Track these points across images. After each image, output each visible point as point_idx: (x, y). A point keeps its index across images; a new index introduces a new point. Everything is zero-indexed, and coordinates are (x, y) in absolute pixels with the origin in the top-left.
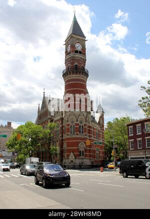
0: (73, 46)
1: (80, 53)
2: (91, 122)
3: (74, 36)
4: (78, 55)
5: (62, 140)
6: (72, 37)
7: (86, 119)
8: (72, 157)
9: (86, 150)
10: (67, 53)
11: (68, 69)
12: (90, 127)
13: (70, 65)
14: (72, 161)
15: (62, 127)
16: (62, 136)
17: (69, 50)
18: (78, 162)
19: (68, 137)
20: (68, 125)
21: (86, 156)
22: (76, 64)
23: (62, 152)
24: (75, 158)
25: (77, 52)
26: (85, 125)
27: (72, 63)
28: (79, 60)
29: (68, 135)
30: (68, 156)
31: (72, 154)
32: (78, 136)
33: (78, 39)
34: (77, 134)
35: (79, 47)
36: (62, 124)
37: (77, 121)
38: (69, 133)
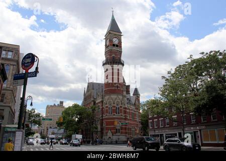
0: (111, 41)
1: (117, 46)
2: (126, 105)
3: (112, 32)
4: (115, 48)
5: (102, 120)
6: (110, 33)
7: (121, 102)
8: (110, 134)
9: (122, 128)
10: (107, 47)
11: (107, 59)
12: (125, 108)
13: (108, 56)
14: (110, 137)
15: (102, 108)
16: (102, 116)
17: (108, 44)
18: (115, 138)
19: (106, 117)
20: (107, 107)
21: (122, 133)
22: (113, 55)
23: (102, 129)
24: (113, 135)
25: (114, 45)
26: (121, 107)
27: (110, 55)
28: (116, 52)
29: (106, 115)
30: (107, 133)
31: (110, 131)
32: (115, 116)
33: (115, 34)
34: (114, 115)
35: (116, 41)
36: (102, 106)
37: (114, 103)
38: (108, 114)
